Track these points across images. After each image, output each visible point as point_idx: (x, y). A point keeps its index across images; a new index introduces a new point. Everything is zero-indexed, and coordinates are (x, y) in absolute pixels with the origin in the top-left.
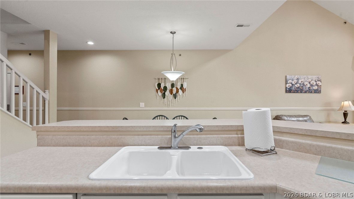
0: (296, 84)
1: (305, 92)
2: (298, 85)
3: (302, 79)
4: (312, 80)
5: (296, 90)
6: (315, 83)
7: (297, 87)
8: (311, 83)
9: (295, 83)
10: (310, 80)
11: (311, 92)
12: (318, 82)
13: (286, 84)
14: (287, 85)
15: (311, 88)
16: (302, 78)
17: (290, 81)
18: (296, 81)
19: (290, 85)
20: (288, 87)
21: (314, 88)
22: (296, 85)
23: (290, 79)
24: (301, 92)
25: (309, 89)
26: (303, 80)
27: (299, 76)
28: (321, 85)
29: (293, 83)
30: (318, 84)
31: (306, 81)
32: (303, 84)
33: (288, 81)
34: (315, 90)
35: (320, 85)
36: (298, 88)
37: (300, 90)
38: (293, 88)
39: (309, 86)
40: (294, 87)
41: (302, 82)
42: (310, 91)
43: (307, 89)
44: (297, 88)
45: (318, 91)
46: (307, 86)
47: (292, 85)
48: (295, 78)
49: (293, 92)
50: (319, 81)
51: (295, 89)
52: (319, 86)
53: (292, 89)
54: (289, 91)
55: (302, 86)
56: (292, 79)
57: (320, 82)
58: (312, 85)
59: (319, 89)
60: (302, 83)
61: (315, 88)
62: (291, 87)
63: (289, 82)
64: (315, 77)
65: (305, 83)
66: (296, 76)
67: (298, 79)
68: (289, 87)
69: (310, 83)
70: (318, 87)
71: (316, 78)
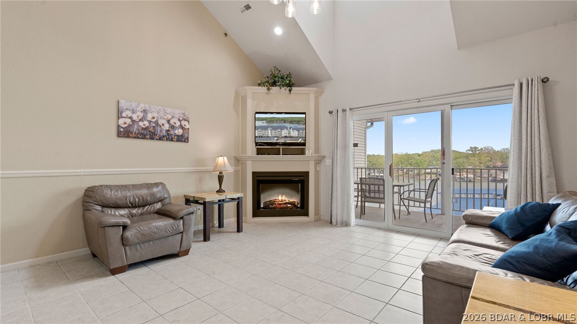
0: (141, 120)
1: (160, 139)
2: (147, 124)
3: (154, 112)
4: (173, 117)
5: (142, 134)
6: (178, 124)
7: (144, 127)
8: (172, 122)
9: (140, 118)
10: (170, 117)
11: (172, 140)
12: (183, 123)
13: (118, 118)
14: (121, 121)
15: (172, 132)
16: (154, 110)
17: (129, 113)
18: (141, 115)
19: (129, 121)
20: (124, 126)
21: (176, 132)
22: (141, 124)
23: (127, 109)
24: (152, 138)
25: (168, 134)
26: (155, 115)
27: (147, 106)
28: (188, 129)
29: (135, 117)
30: (183, 126)
31: (162, 118)
32: (157, 123)
33: (122, 113)
34: (178, 136)
35: (187, 127)
36: (146, 129)
37: (149, 134)
38: (135, 129)
39: (167, 127)
40: (136, 127)
41: (154, 118)
42: (168, 137)
43: (164, 133)
44: (143, 129)
45: (183, 139)
46: (163, 127)
47: (133, 121)
48: (139, 109)
49: (135, 138)
50: (185, 120)
51: (138, 130)
52: (185, 129)
53: (131, 129)
54: (125, 133)
55: (154, 127)
56: (133, 110)
57: (186, 123)
58: (173, 127)
59: (186, 136)
60: (154, 120)
61: (179, 132)
62: (129, 126)
63: (124, 115)
64: (178, 113)
65: (161, 122)
66: (142, 105)
67: (145, 111)
68: (126, 125)
69: (169, 121)
70: (184, 131)
71: (181, 115)
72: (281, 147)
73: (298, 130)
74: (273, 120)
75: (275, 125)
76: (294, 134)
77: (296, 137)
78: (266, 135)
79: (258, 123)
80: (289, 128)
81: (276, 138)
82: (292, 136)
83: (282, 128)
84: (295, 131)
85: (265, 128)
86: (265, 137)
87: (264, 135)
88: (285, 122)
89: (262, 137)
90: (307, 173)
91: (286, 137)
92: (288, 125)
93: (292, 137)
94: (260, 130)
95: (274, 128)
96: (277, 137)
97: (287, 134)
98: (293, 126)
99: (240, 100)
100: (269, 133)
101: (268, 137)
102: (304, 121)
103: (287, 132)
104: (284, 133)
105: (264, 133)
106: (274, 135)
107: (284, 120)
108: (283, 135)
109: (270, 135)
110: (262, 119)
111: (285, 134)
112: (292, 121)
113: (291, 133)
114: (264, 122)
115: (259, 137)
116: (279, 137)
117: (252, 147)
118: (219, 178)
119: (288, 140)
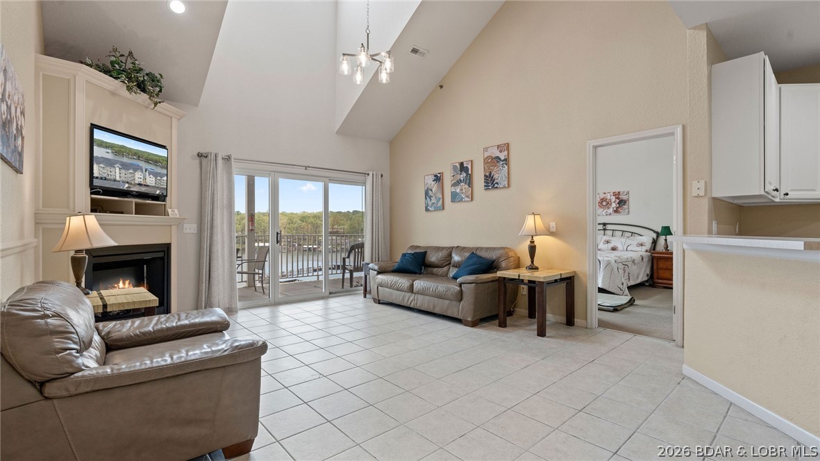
72: (134, 200)
73: (156, 175)
74: (123, 150)
75: (125, 160)
76: (151, 180)
77: (153, 187)
78: (112, 177)
80: (144, 170)
81: (127, 185)
82: (148, 184)
83: (137, 168)
84: (151, 176)
85: (109, 163)
86: (110, 180)
87: (109, 177)
88: (139, 158)
89: (106, 179)
90: (166, 248)
91: (140, 184)
93: (148, 186)
94: (102, 165)
95: (125, 166)
96: (128, 183)
97: (142, 180)
98: (149, 167)
100: (117, 173)
101: (115, 180)
103: (142, 177)
104: (138, 177)
105: (109, 173)
106: (124, 179)
107: (138, 155)
108: (137, 182)
109: (118, 178)
111: (140, 180)
112: (149, 159)
113: (144, 178)
114: (109, 151)
115: (102, 178)
116: (131, 184)
117: (83, 197)
118: (76, 262)
119: (143, 189)
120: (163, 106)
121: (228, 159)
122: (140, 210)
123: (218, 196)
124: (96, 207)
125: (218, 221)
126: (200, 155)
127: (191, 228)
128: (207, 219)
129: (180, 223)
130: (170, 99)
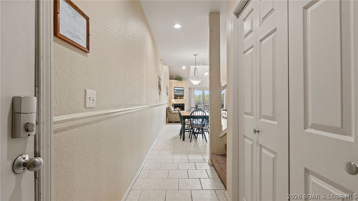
73: (182, 93)
74: (178, 90)
76: (182, 94)
79: (175, 91)
81: (178, 95)
83: (180, 92)
85: (176, 92)
90: (184, 104)
92: (180, 91)
95: (178, 92)
99: (171, 84)
100: (177, 93)
102: (183, 90)
104: (180, 93)
107: (180, 90)
110: (175, 90)
113: (181, 93)
115: (175, 94)
117: (173, 97)
118: (173, 105)
119: (181, 95)
120: (183, 82)
121: (194, 88)
122: (180, 98)
123: (192, 95)
124: (175, 98)
125: (192, 100)
126: (189, 88)
127: (188, 101)
128: (190, 99)
129: (186, 100)
130: (184, 79)
